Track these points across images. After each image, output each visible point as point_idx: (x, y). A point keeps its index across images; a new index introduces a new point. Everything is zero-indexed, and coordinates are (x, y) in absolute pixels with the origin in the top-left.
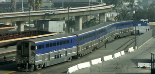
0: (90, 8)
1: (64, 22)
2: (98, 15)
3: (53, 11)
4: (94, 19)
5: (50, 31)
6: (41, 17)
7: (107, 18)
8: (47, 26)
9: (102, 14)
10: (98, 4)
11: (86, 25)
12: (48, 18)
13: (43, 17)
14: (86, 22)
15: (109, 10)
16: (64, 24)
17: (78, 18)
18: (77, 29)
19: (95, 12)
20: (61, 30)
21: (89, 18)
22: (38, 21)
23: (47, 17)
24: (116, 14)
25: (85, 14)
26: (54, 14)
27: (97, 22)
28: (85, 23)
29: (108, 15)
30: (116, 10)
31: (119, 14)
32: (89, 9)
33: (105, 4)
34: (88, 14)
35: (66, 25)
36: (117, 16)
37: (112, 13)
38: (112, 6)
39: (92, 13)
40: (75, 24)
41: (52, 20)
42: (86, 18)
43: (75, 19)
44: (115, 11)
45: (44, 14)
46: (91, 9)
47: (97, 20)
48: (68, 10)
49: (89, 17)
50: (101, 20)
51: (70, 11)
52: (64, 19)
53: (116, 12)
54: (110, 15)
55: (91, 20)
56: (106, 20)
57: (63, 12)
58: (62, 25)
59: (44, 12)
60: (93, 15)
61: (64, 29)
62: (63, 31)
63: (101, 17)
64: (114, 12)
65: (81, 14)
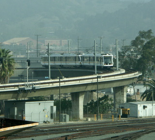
0: (98, 78)
1: (52, 103)
2: (112, 91)
3: (32, 85)
4: (106, 98)
5: (27, 119)
6: (11, 95)
7: (128, 95)
8: (22, 111)
9: (120, 89)
10: (112, 71)
11: (91, 109)
12: (25, 97)
13: (16, 95)
14: (91, 104)
15: (131, 82)
16: (52, 107)
17: (76, 96)
18: (75, 117)
19: (106, 86)
20: (47, 117)
21: (96, 96)
22: (7, 102)
23: (21, 94)
24: (143, 89)
25: (89, 88)
26: (34, 90)
27: (110, 103)
28: (88, 104)
29: (130, 91)
30: (145, 81)
31: (148, 88)
32: (95, 81)
33: (123, 71)
34: (94, 89)
35: (55, 108)
36: (146, 92)
37: (137, 87)
38: (137, 74)
39: (100, 86)
40: (71, 107)
41: (31, 100)
42: (91, 96)
43: (70, 99)
44: (142, 82)
45: (17, 89)
46: (100, 80)
47: (111, 100)
48: (59, 82)
49: (95, 94)
50: (118, 99)
51: (62, 84)
52: (52, 99)
53: (144, 84)
54: (132, 90)
55: (100, 99)
56: (125, 100)
57: (51, 86)
58: (49, 110)
59: (17, 86)
60: (102, 90)
61: (52, 115)
62: (49, 120)
63: (117, 94)
64: (140, 84)
65: (82, 89)
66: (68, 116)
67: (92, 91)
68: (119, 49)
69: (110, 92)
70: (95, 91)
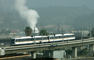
0: (83, 41)
1: (64, 51)
2: (89, 46)
3: (56, 44)
4: (86, 49)
5: (54, 57)
6: (48, 48)
8: (52, 54)
9: (92, 45)
10: (88, 38)
11: (80, 53)
12: (53, 49)
13: (50, 48)
14: (80, 51)
16: (64, 53)
17: (74, 48)
18: (74, 57)
19: (86, 44)
20: (62, 57)
21: (82, 48)
22: (46, 51)
23: (52, 48)
25: (79, 45)
26: (57, 46)
27: (88, 51)
28: (79, 52)
32: (82, 42)
33: (93, 38)
34: (81, 45)
35: (65, 53)
39: (84, 44)
40: (72, 53)
41: (56, 50)
42: (80, 48)
43: (72, 49)
45: (50, 46)
47: (88, 50)
48: (67, 43)
49: (82, 47)
50: (91, 49)
52: (64, 49)
55: (84, 49)
57: (64, 44)
58: (63, 54)
59: (50, 44)
60: (85, 46)
61: (64, 56)
62: (63, 58)
63: (91, 47)
65: (76, 45)
66: (71, 56)
67: (80, 46)
68: (91, 29)
69: (88, 47)
70: (81, 46)
